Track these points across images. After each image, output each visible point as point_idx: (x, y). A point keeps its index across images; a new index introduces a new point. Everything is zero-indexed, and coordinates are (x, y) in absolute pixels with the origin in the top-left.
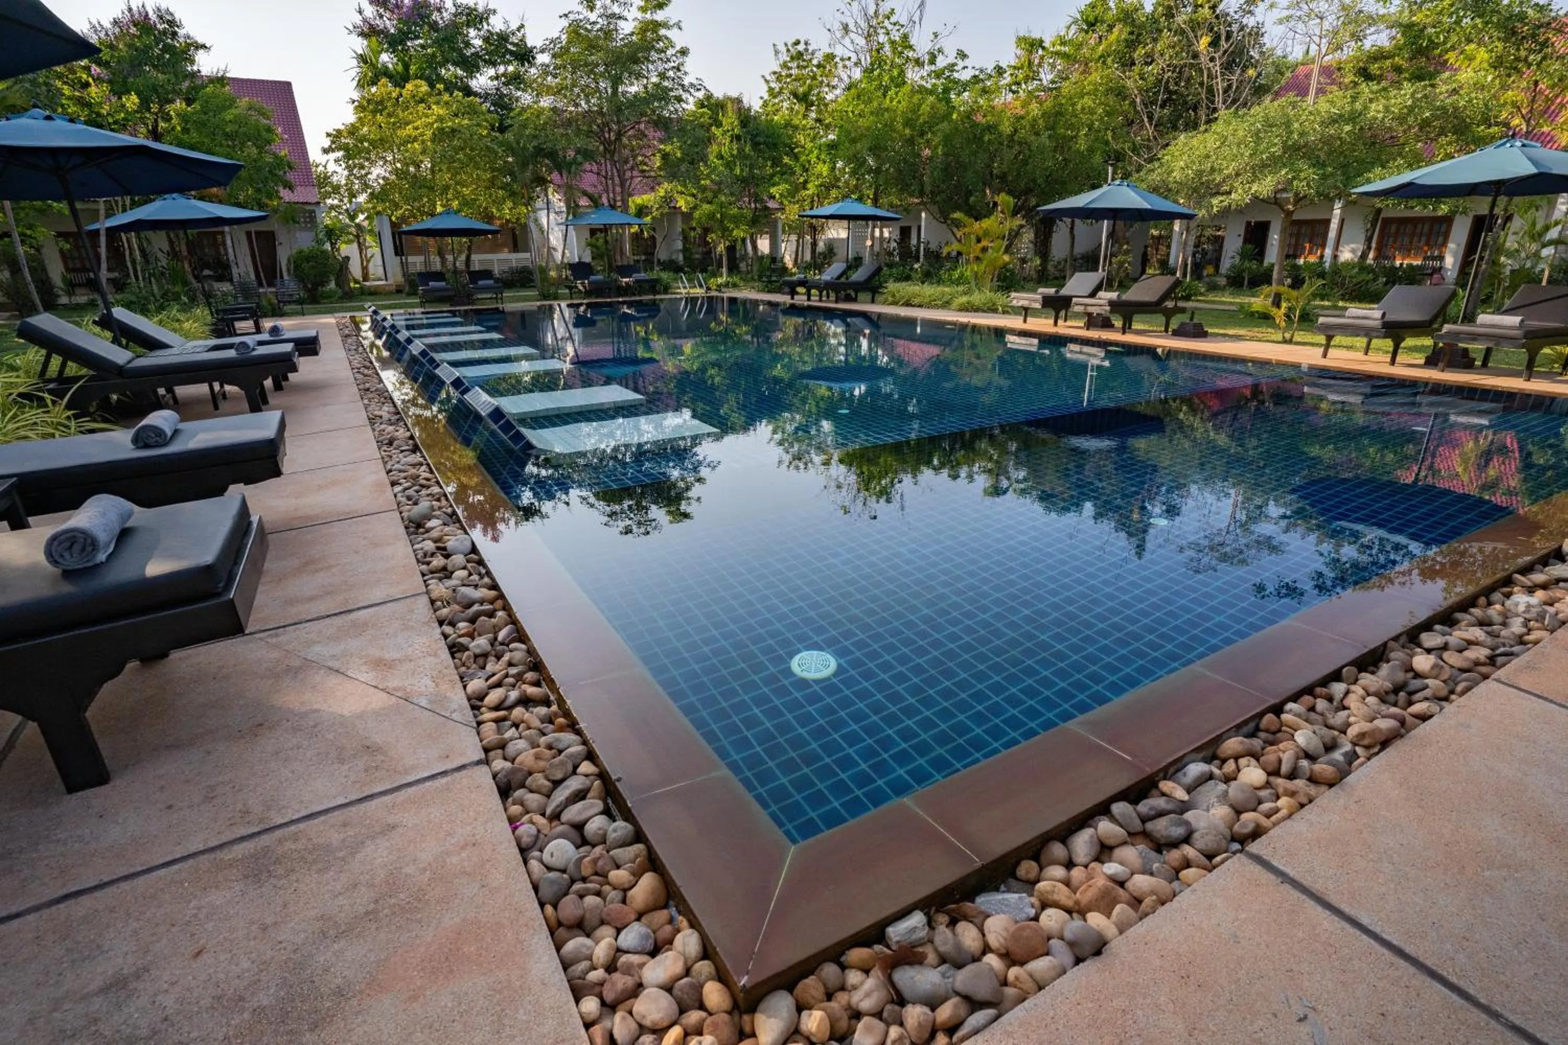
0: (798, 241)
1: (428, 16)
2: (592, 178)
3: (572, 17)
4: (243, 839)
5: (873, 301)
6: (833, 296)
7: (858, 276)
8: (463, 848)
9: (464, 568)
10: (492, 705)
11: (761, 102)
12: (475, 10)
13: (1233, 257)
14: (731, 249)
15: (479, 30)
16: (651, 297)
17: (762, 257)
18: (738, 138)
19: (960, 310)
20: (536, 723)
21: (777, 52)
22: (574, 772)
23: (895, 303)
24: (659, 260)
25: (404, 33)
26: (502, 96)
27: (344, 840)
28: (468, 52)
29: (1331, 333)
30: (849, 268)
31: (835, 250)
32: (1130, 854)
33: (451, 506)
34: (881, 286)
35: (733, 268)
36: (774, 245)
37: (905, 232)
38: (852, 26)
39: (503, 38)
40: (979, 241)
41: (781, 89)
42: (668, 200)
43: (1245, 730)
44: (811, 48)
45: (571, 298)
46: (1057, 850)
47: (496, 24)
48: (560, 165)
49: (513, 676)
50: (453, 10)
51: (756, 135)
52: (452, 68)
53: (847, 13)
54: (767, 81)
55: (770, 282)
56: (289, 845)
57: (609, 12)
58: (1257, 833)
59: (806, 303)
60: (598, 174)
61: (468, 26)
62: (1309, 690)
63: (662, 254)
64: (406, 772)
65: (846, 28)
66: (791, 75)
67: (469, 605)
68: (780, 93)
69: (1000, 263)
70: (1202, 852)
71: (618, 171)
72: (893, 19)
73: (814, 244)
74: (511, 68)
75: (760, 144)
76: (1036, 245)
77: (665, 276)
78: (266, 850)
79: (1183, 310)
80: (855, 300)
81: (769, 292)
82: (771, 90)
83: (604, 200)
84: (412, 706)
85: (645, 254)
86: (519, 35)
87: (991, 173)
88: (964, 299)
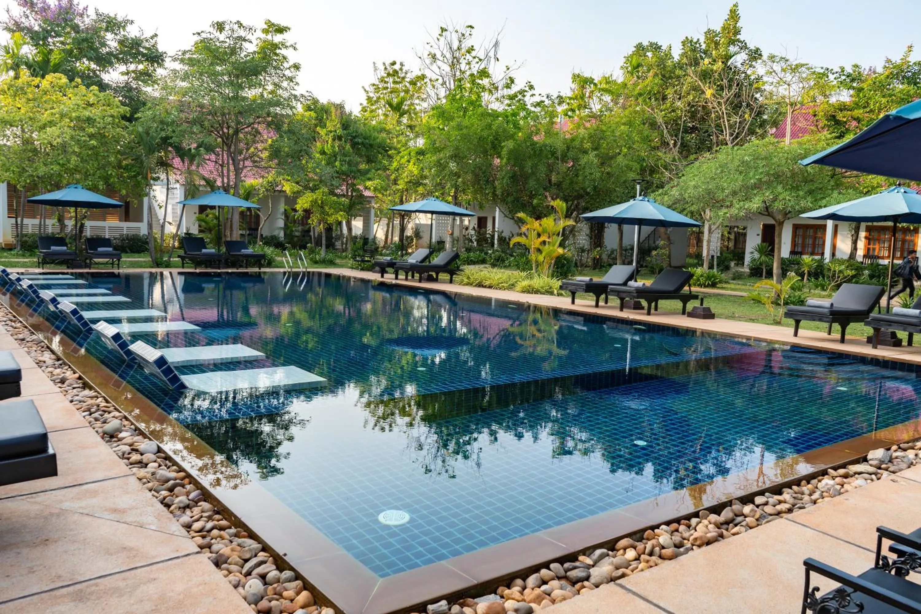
0: (388, 225)
1: (72, 20)
2: (210, 166)
3: (204, 35)
4: (62, 587)
5: (451, 281)
6: (417, 276)
7: (438, 260)
8: (200, 585)
9: (155, 461)
10: (197, 529)
11: (360, 108)
12: (115, 19)
13: (752, 253)
14: (329, 230)
15: (116, 34)
16: (256, 270)
17: (356, 237)
18: (340, 138)
19: (523, 292)
20: (227, 537)
21: (376, 69)
22: (256, 556)
23: (469, 284)
24: (262, 235)
25: (47, 31)
26: (130, 89)
27: (127, 585)
28: (104, 50)
29: (798, 318)
30: (431, 253)
31: (421, 234)
32: (555, 583)
33: (132, 424)
34: (458, 269)
35: (330, 245)
36: (367, 225)
37: (482, 222)
38: (439, 56)
39: (136, 43)
40: (539, 235)
41: (379, 98)
42: (272, 185)
43: (634, 537)
44: (405, 69)
45: (183, 267)
46: (519, 582)
47: (132, 32)
48: (182, 153)
49: (206, 517)
50: (94, 17)
51: (355, 137)
52: (87, 62)
53: (435, 46)
54: (367, 92)
55: (363, 261)
56: (93, 588)
57: (235, 35)
58: (623, 576)
59: (394, 282)
60: (216, 162)
61: (107, 30)
62: (678, 521)
63: (264, 230)
64: (154, 557)
65: (434, 57)
66: (387, 88)
67: (167, 481)
68: (377, 102)
69: (555, 255)
70: (593, 584)
71: (233, 160)
72: (474, 54)
73: (403, 229)
74: (141, 67)
75: (358, 143)
76: (591, 238)
77: (269, 251)
78: (81, 591)
79: (696, 297)
80: (436, 280)
81: (362, 269)
82: (369, 99)
83: (219, 183)
84: (145, 530)
85: (250, 229)
86: (153, 42)
87: (550, 181)
88: (526, 283)
